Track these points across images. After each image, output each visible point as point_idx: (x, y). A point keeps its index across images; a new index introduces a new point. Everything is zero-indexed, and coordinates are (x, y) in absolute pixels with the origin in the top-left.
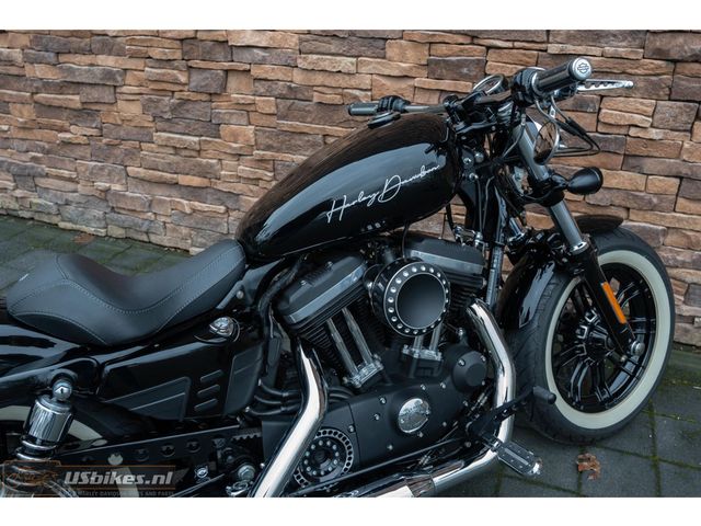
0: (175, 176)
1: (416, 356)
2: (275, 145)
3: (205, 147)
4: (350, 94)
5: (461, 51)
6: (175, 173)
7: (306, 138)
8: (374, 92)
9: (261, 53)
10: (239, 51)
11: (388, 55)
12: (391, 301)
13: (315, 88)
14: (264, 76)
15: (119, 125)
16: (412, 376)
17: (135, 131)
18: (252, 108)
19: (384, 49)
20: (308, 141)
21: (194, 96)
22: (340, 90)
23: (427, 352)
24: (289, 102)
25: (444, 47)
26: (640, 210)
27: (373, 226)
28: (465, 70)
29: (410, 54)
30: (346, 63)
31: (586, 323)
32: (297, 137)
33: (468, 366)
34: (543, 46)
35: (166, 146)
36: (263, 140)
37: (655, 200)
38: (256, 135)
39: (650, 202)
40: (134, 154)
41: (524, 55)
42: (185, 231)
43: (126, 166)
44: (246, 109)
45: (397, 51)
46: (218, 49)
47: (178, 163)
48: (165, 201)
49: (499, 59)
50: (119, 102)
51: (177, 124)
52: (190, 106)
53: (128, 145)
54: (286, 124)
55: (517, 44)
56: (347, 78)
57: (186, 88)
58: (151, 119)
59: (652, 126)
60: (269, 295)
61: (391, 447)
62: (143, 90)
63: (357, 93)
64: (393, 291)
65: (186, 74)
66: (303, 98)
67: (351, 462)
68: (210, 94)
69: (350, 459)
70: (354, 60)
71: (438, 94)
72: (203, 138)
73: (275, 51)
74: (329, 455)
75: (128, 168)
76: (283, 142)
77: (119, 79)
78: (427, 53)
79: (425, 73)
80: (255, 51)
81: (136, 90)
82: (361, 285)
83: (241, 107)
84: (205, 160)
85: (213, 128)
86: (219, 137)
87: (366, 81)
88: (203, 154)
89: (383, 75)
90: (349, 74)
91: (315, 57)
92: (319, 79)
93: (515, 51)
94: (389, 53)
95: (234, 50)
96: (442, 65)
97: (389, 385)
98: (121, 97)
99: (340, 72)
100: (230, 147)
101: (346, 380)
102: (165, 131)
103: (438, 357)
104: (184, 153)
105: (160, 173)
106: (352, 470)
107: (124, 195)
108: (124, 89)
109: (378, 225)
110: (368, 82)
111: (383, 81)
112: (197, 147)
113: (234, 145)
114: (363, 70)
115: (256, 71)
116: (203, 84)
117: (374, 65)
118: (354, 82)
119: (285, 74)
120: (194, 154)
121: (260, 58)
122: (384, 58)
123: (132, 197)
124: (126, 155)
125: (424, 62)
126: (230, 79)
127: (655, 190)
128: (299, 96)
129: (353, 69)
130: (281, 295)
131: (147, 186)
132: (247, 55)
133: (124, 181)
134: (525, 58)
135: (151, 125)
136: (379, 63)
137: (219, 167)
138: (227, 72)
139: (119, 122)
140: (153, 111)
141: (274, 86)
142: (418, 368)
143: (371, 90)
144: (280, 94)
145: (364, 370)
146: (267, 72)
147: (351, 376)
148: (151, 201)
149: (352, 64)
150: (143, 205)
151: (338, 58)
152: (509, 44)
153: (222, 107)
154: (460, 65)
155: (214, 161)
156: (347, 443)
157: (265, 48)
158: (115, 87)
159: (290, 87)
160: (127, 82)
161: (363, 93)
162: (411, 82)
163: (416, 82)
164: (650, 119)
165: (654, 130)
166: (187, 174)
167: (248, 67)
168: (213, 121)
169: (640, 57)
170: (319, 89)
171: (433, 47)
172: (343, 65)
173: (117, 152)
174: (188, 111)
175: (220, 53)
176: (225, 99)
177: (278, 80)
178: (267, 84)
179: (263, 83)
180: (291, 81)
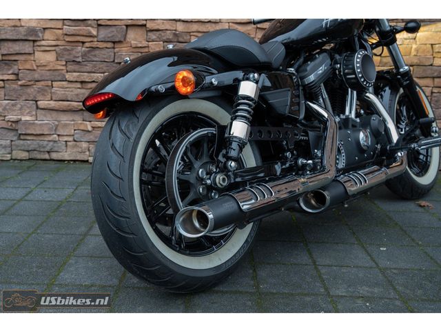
13: (192, 34)
15: (34, 70)
17: (48, 73)
18: (146, 50)
21: (101, 45)
35: (76, 82)
40: (45, 91)
42: (85, 145)
43: (36, 101)
48: (69, 124)
50: (36, 53)
51: (86, 65)
52: (97, 52)
53: (40, 84)
56: (214, 25)
57: (95, 39)
58: (64, 63)
62: (59, 43)
65: (96, 29)
68: (114, 43)
75: (39, 103)
77: (40, 35)
81: (54, 43)
85: (115, 66)
87: (226, 27)
90: (215, 23)
92: (195, 27)
98: (39, 49)
99: (210, 21)
102: (75, 72)
105: (69, 103)
107: (34, 124)
108: (43, 43)
111: (236, 26)
115: (150, 24)
116: (110, 35)
119: (170, 25)
123: (40, 124)
124: (39, 92)
126: (129, 32)
128: (181, 40)
131: (54, 114)
133: (34, 113)
135: (64, 68)
138: (127, 26)
139: (35, 68)
140: (67, 57)
141: (163, 34)
144: (168, 39)
146: (158, 24)
148: (57, 126)
150: (50, 129)
153: (123, 51)
158: (34, 41)
159: (175, 34)
160: (45, 38)
167: (145, 22)
168: (116, 61)
170: (194, 34)
173: (30, 90)
174: (95, 56)
176: (125, 45)
177: (167, 30)
178: (158, 33)
179: (155, 32)
180: (175, 30)
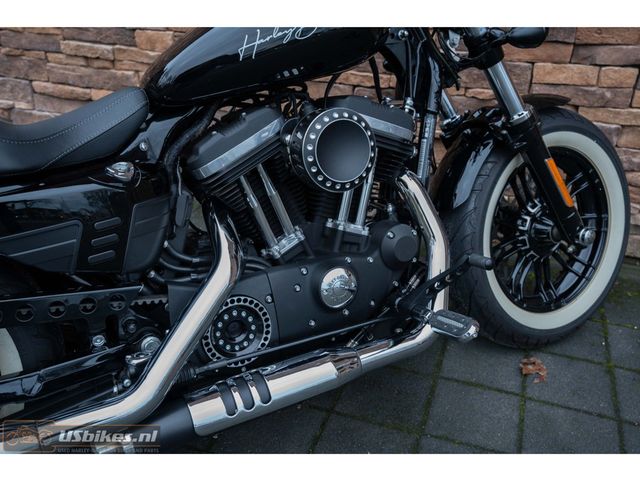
0: (88, 91)
1: (341, 228)
3: (119, 56)
6: (87, 88)
12: (310, 148)
16: (336, 250)
23: (352, 226)
26: (591, 106)
27: (291, 73)
31: (528, 214)
33: (398, 238)
35: (77, 56)
38: (174, 40)
40: (39, 66)
43: (31, 81)
47: (90, 76)
53: (30, 56)
60: (176, 147)
61: (313, 323)
64: (313, 137)
67: (269, 336)
69: (267, 333)
72: (117, 46)
74: (244, 327)
75: (34, 83)
82: (279, 140)
84: (120, 72)
86: (135, 46)
88: (118, 64)
97: (311, 257)
100: (147, 56)
101: (264, 252)
102: (73, 39)
103: (365, 232)
104: (97, 64)
105: (71, 88)
106: (269, 346)
107: (30, 114)
109: (295, 72)
112: (111, 57)
113: (152, 54)
120: (107, 64)
123: (39, 116)
124: (30, 67)
130: (190, 148)
133: (30, 98)
137: (135, 78)
142: (344, 243)
145: (284, 241)
147: (269, 247)
155: (131, 73)
156: (265, 314)
166: (102, 89)
173: (19, 64)
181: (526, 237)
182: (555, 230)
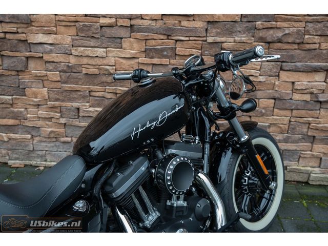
2: (61, 98)
3: (16, 102)
4: (104, 68)
5: (163, 43)
7: (79, 93)
8: (117, 67)
9: (49, 47)
10: (35, 46)
11: (123, 47)
13: (83, 66)
14: (52, 60)
18: (46, 78)
19: (121, 43)
20: (80, 95)
21: (6, 73)
22: (97, 67)
24: (68, 74)
25: (153, 41)
26: (257, 116)
28: (165, 53)
29: (135, 45)
30: (100, 52)
32: (73, 93)
34: (205, 39)
36: (53, 96)
37: (264, 111)
38: (48, 93)
39: (261, 112)
41: (195, 44)
44: (42, 79)
45: (128, 44)
46: (21, 45)
49: (183, 46)
52: (4, 79)
54: (67, 86)
55: (191, 38)
56: (101, 60)
57: (1, 68)
59: (260, 75)
63: (108, 67)
66: (75, 71)
68: (18, 71)
70: (105, 50)
71: (151, 66)
72: (14, 97)
73: (57, 46)
76: (65, 97)
78: (144, 45)
79: (144, 55)
80: (46, 46)
83: (37, 78)
84: (16, 109)
85: (21, 90)
86: (25, 96)
87: (112, 61)
88: (15, 106)
89: (121, 57)
90: (102, 57)
91: (82, 49)
92: (85, 61)
93: (190, 42)
94: (124, 45)
95: (32, 46)
96: (153, 51)
99: (97, 56)
100: (33, 101)
110: (113, 61)
111: (122, 60)
112: (11, 102)
113: (35, 100)
114: (110, 55)
115: (46, 57)
116: (12, 65)
117: (116, 52)
118: (105, 62)
119: (64, 59)
120: (8, 106)
121: (49, 50)
122: (121, 48)
125: (143, 50)
126: (30, 62)
127: (263, 106)
129: (104, 55)
132: (40, 48)
134: (195, 45)
136: (118, 51)
137: (26, 112)
138: (27, 58)
141: (58, 66)
143: (115, 66)
144: (63, 70)
146: (53, 58)
149: (104, 52)
151: (96, 49)
152: (187, 39)
153: (25, 79)
154: (163, 50)
155: (23, 110)
157: (51, 44)
159: (68, 66)
161: (111, 67)
162: (137, 61)
163: (140, 60)
164: (259, 72)
165: (261, 77)
166: (5, 118)
167: (41, 55)
168: (21, 87)
169: (252, 41)
170: (86, 66)
171: (148, 41)
172: (99, 52)
174: (3, 81)
175: (22, 47)
176: (28, 73)
177: (60, 62)
178: (54, 64)
179: (52, 63)
180: (69, 63)
181: (246, 188)
182: (259, 183)
